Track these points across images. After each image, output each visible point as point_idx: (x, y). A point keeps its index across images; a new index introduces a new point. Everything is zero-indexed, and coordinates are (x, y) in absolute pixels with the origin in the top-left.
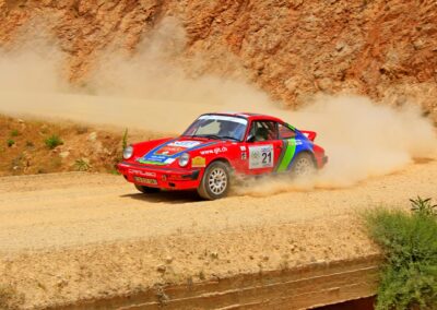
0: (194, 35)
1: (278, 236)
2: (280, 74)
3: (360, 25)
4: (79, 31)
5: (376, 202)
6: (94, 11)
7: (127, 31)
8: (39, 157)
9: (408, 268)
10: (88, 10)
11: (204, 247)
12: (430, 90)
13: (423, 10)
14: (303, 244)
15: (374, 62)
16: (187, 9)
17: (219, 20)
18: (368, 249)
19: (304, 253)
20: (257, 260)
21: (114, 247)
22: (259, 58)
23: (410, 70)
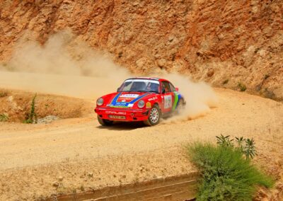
0: (77, 31)
1: (131, 161)
2: (133, 57)
3: (183, 25)
5: (195, 138)
6: (11, 16)
7: (33, 29)
9: (215, 181)
10: (7, 16)
11: (83, 170)
12: (229, 66)
13: (224, 15)
14: (148, 166)
15: (193, 49)
16: (72, 15)
17: (93, 22)
18: (189, 169)
19: (149, 173)
20: (118, 177)
21: (24, 171)
22: (120, 46)
23: (216, 53)
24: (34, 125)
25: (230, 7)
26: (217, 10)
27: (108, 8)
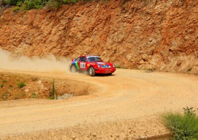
0: (85, 35)
1: (123, 126)
2: (124, 53)
3: (160, 30)
4: (33, 34)
5: (168, 109)
6: (40, 26)
7: (55, 34)
8: (15, 92)
10: (37, 25)
11: (89, 132)
12: (192, 59)
13: (188, 23)
14: (135, 129)
15: (166, 46)
16: (82, 24)
17: (96, 29)
18: (164, 131)
19: (135, 134)
20: (114, 137)
21: (49, 133)
22: (115, 45)
23: (183, 50)
24: (55, 100)
25: (192, 17)
26: (183, 19)
27: (107, 19)
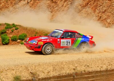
0: (83, 8)
1: (105, 61)
2: (106, 18)
4: (53, 6)
6: (57, 1)
7: (65, 7)
10: (56, 1)
11: (85, 63)
14: (112, 63)
17: (90, 4)
19: (112, 66)
20: (99, 67)
21: (62, 63)
22: (100, 14)
